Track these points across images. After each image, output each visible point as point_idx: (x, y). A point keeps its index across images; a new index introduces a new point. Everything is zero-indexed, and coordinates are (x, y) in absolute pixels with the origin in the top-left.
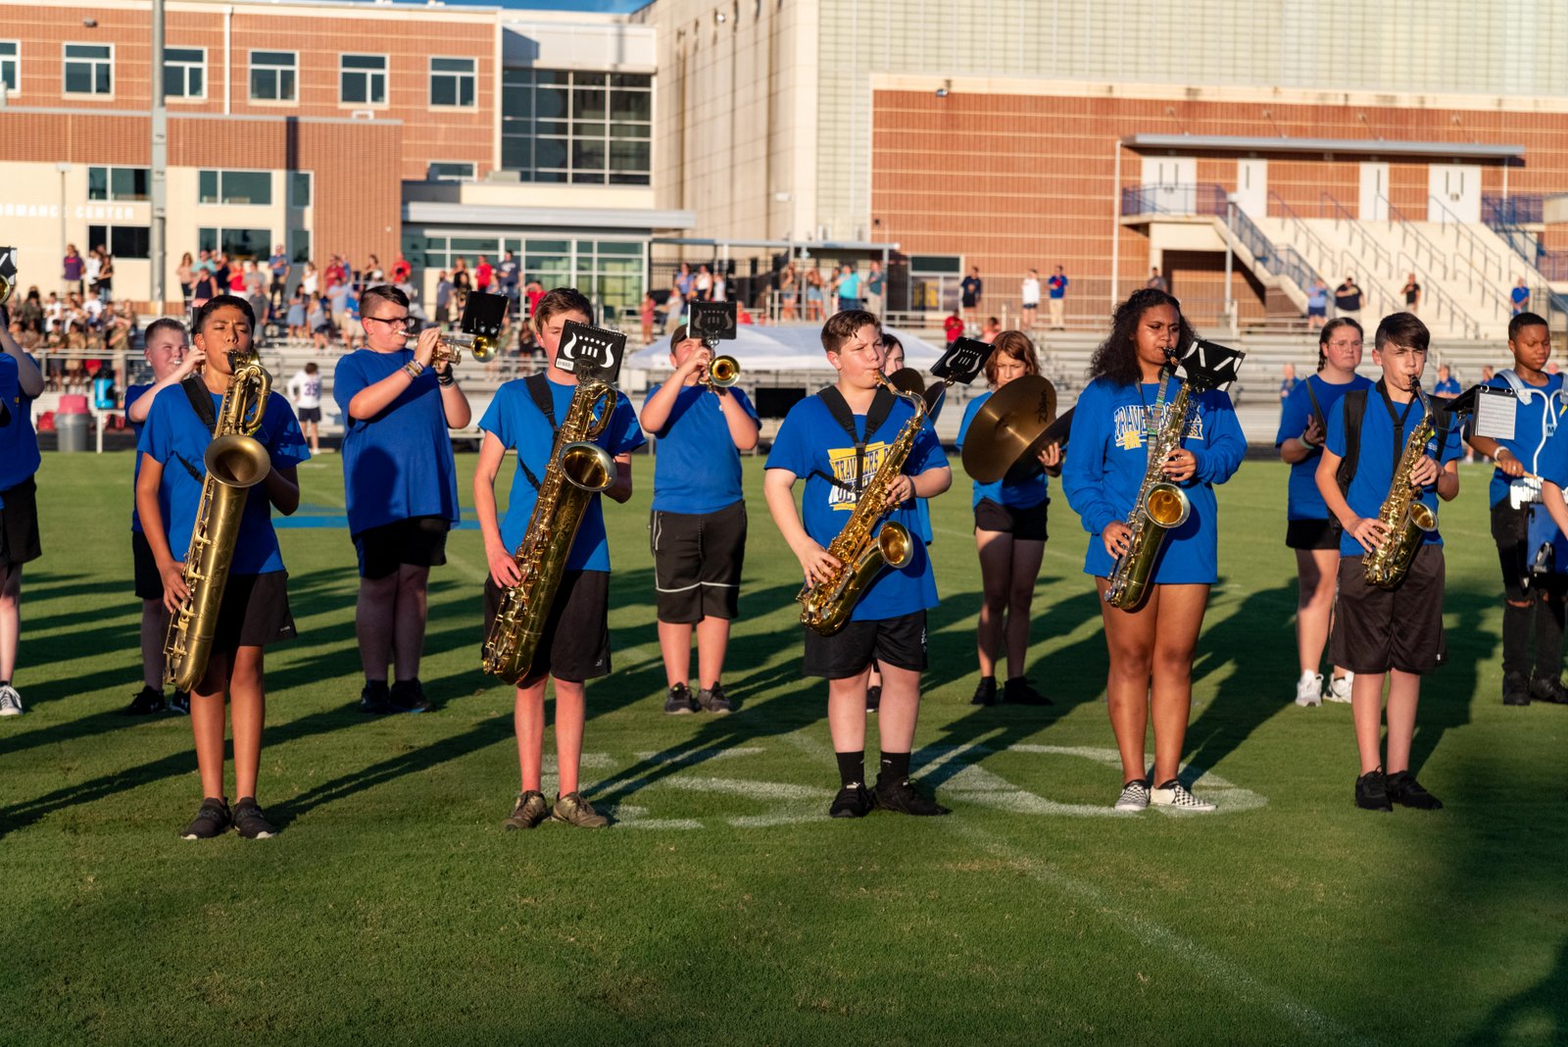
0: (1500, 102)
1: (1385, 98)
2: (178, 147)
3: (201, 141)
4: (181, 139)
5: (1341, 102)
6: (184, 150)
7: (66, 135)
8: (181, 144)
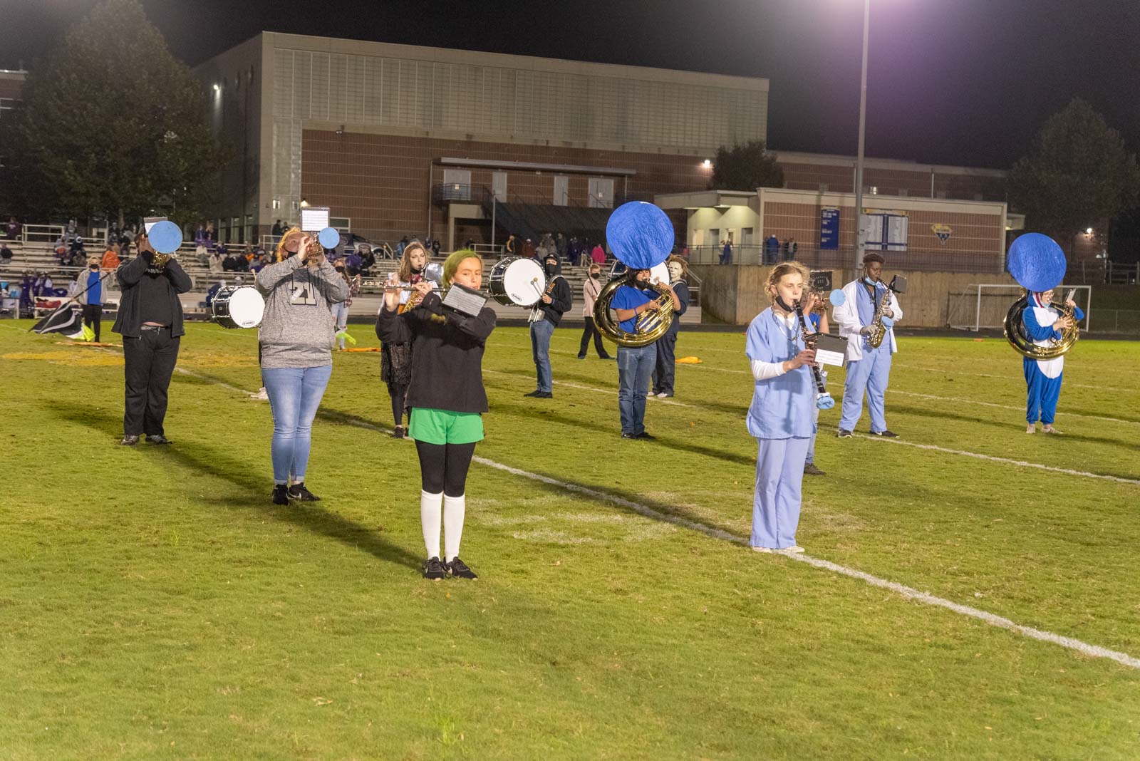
0: (623, 147)
1: (566, 143)
5: (545, 144)
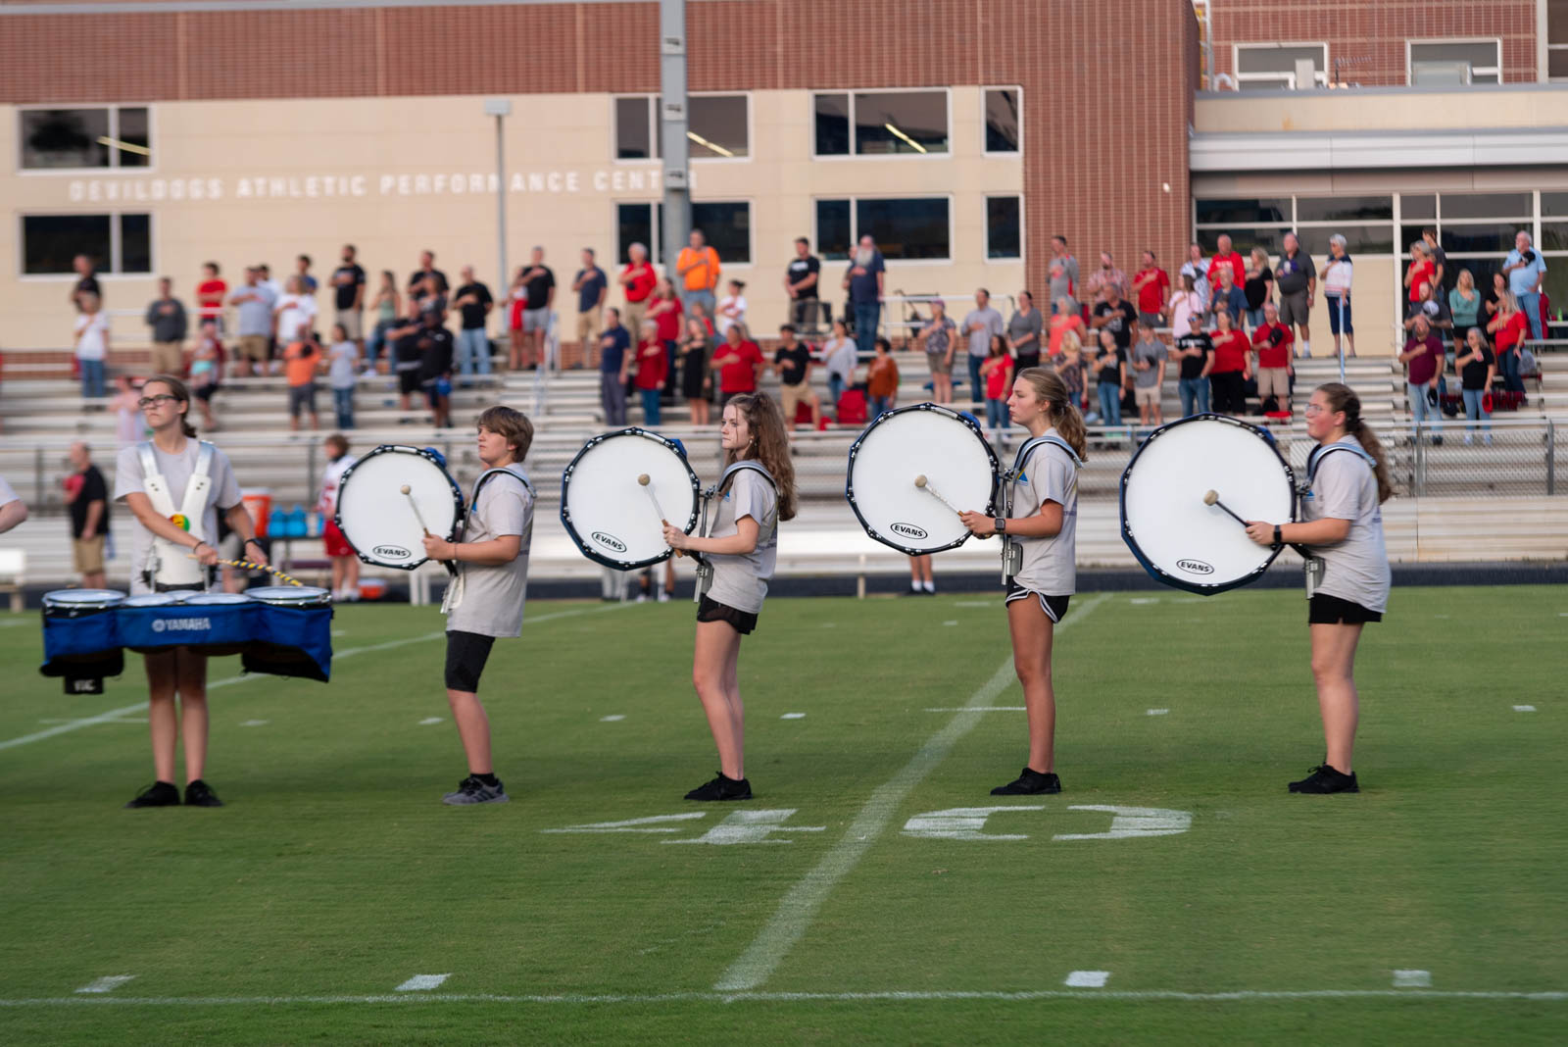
2: (774, 55)
3: (815, 41)
4: (780, 37)
6: (786, 57)
7: (574, 43)
8: (780, 49)
